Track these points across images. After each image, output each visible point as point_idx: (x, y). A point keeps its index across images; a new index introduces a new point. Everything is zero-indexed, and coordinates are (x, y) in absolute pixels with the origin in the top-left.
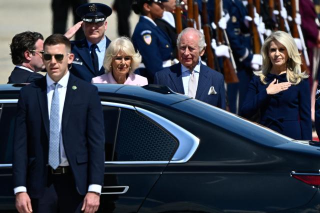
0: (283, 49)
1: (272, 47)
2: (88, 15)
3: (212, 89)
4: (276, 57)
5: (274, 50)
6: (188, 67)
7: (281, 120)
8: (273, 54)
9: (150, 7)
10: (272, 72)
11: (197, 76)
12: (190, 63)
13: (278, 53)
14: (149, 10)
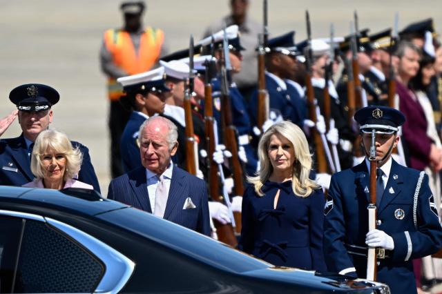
0: (288, 146)
1: (272, 143)
2: (26, 100)
3: (188, 201)
4: (278, 156)
5: (275, 147)
6: (154, 171)
7: (284, 246)
8: (273, 153)
9: (144, 99)
10: (272, 180)
11: (167, 183)
12: (156, 165)
13: (281, 151)
14: (143, 103)
